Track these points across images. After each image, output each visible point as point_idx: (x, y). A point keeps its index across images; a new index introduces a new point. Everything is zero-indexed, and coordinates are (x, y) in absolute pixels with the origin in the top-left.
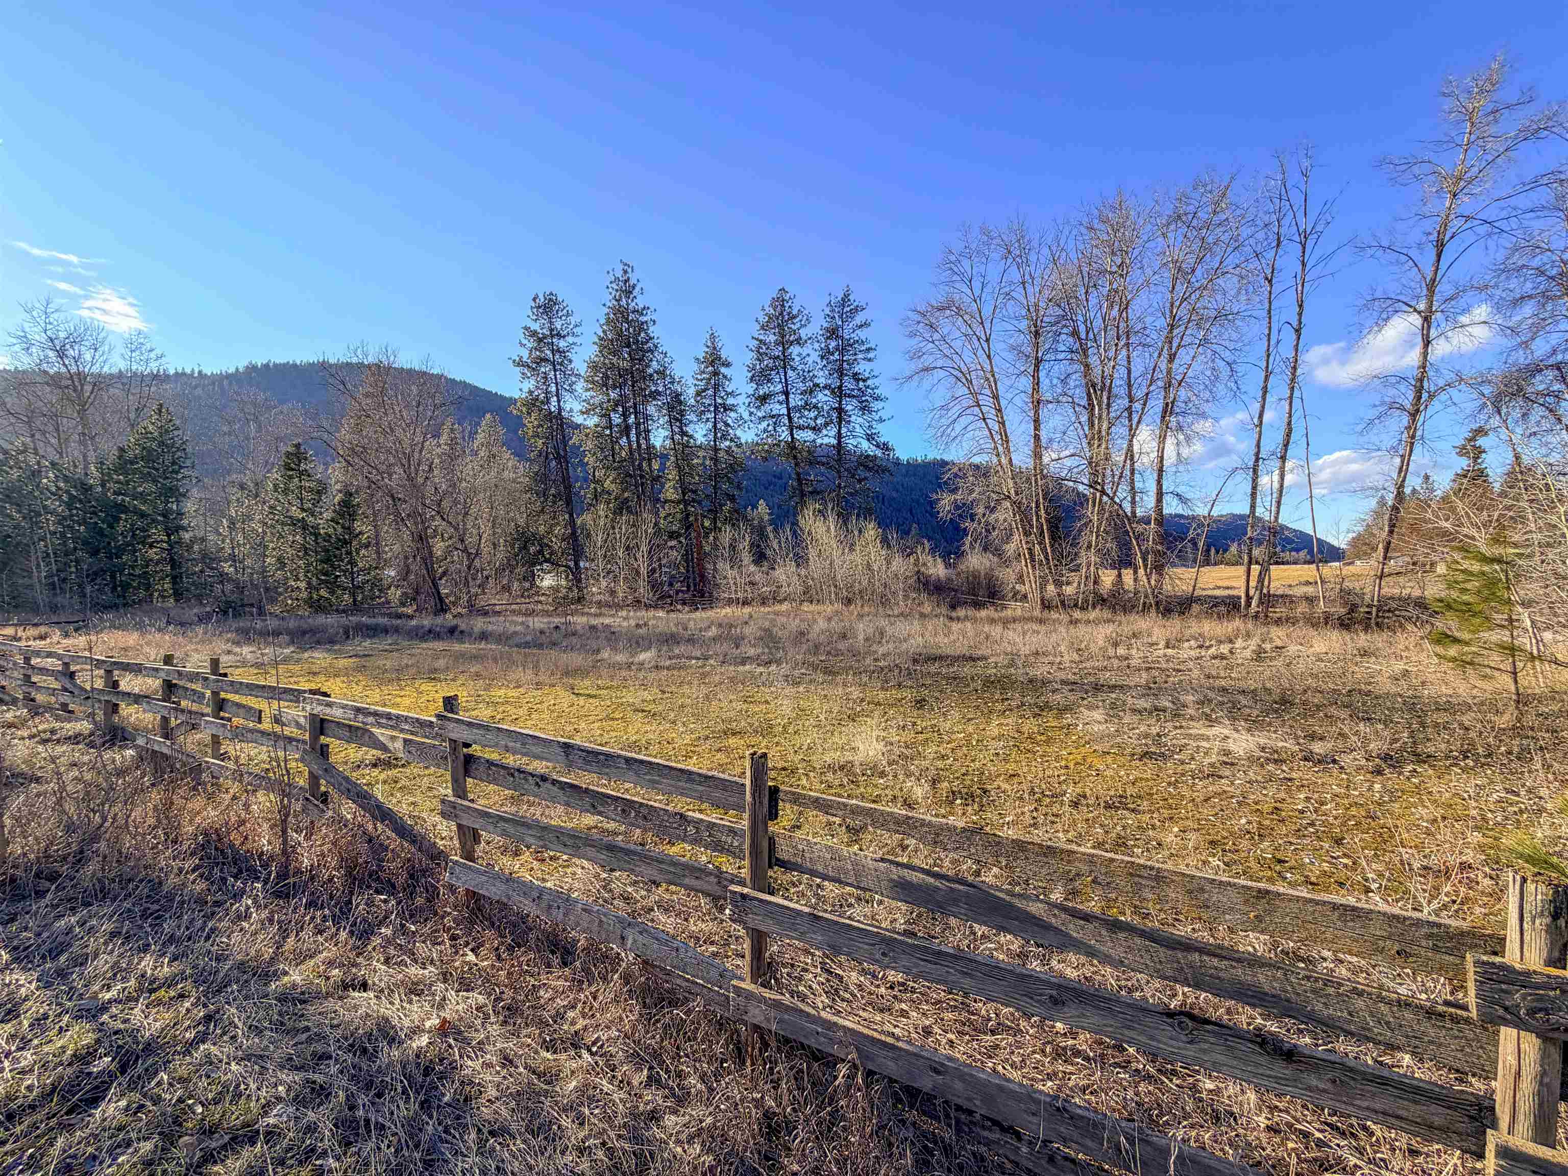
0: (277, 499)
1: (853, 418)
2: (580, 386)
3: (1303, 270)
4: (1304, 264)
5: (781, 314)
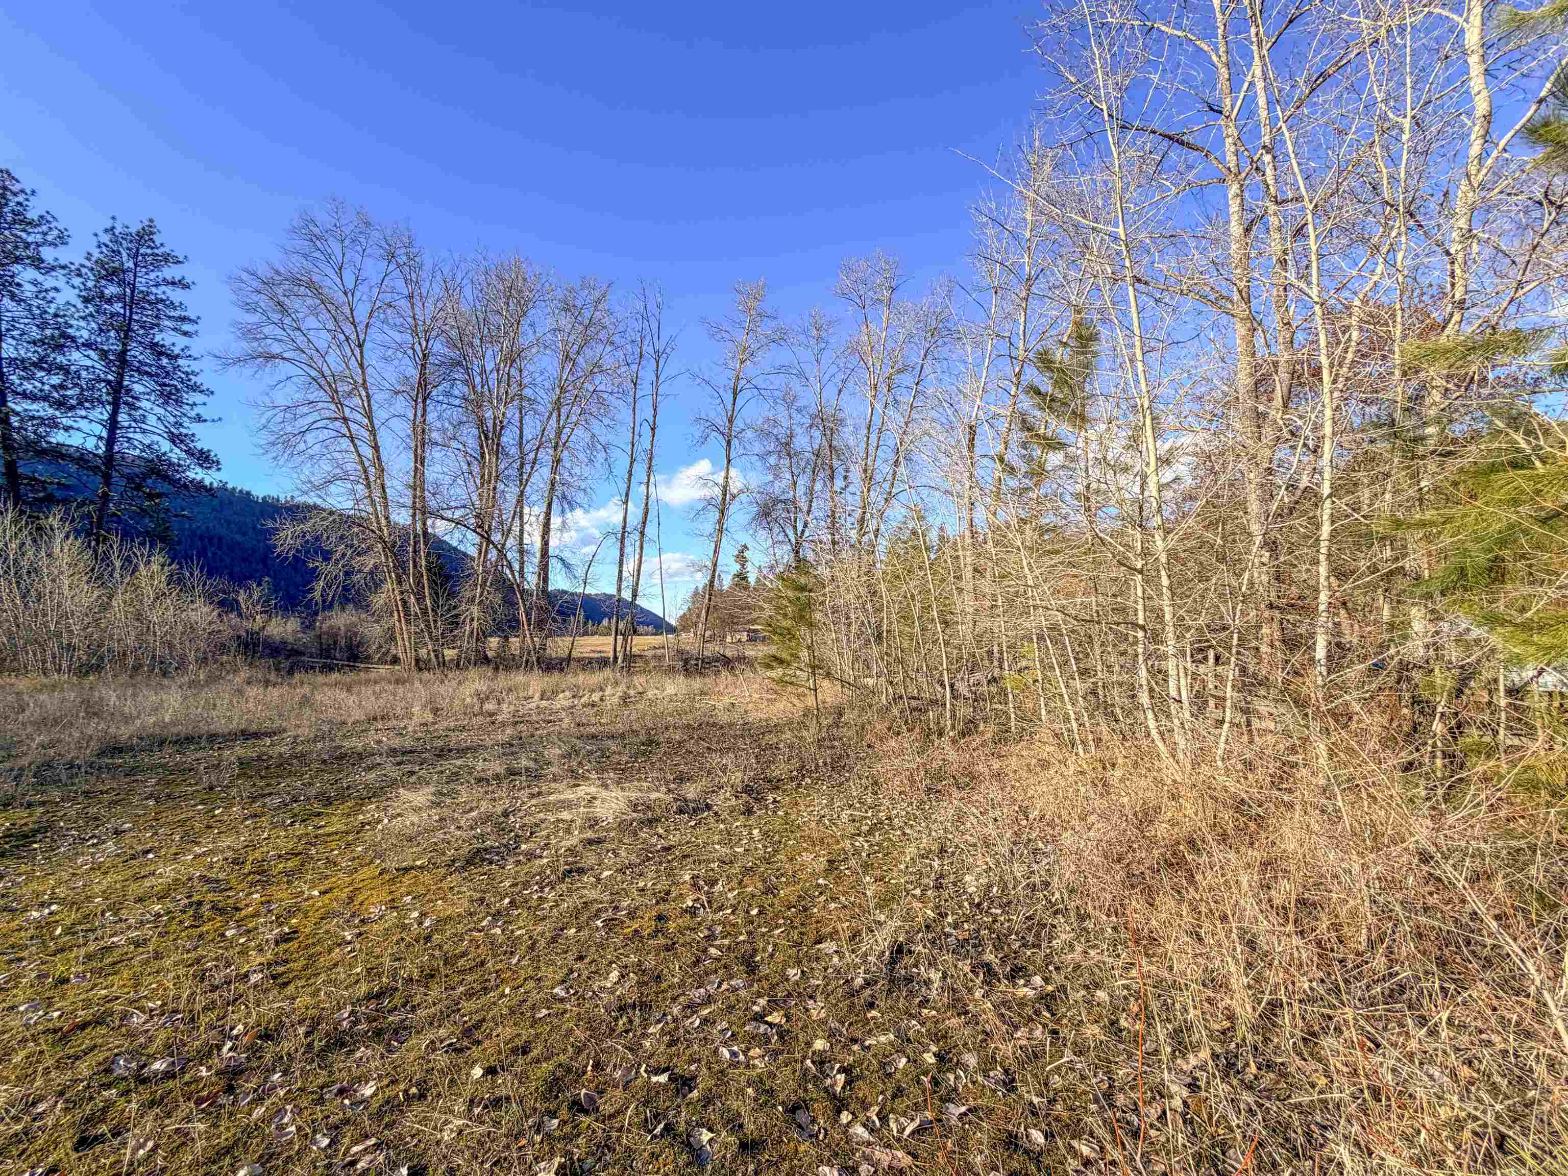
1: (145, 404)
3: (657, 380)
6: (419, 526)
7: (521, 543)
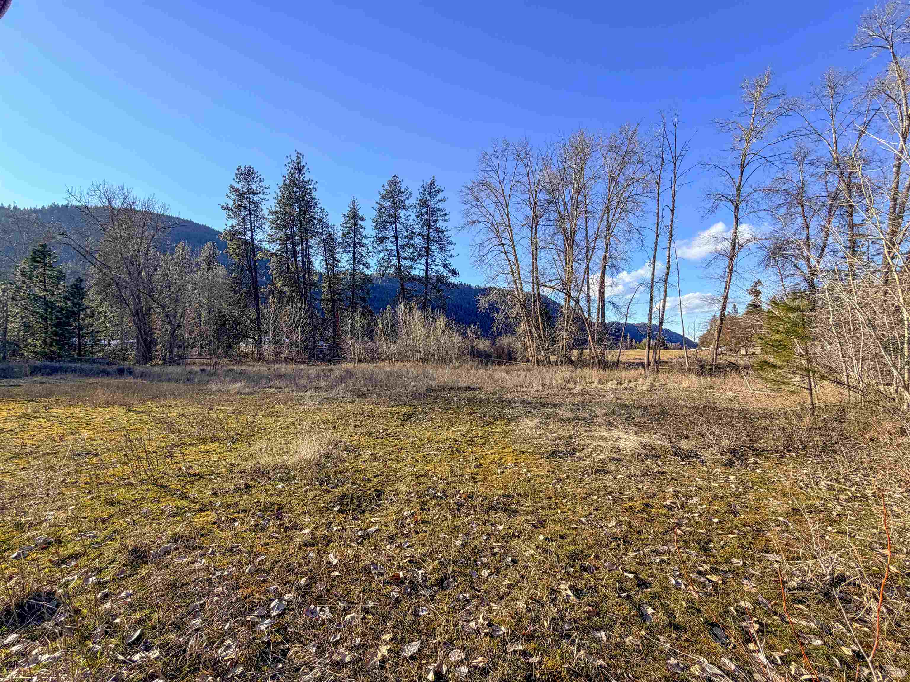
0: (24, 282)
1: (435, 254)
2: (267, 226)
3: (675, 177)
4: (675, 174)
5: (394, 190)
6: (536, 291)
7: (588, 296)
